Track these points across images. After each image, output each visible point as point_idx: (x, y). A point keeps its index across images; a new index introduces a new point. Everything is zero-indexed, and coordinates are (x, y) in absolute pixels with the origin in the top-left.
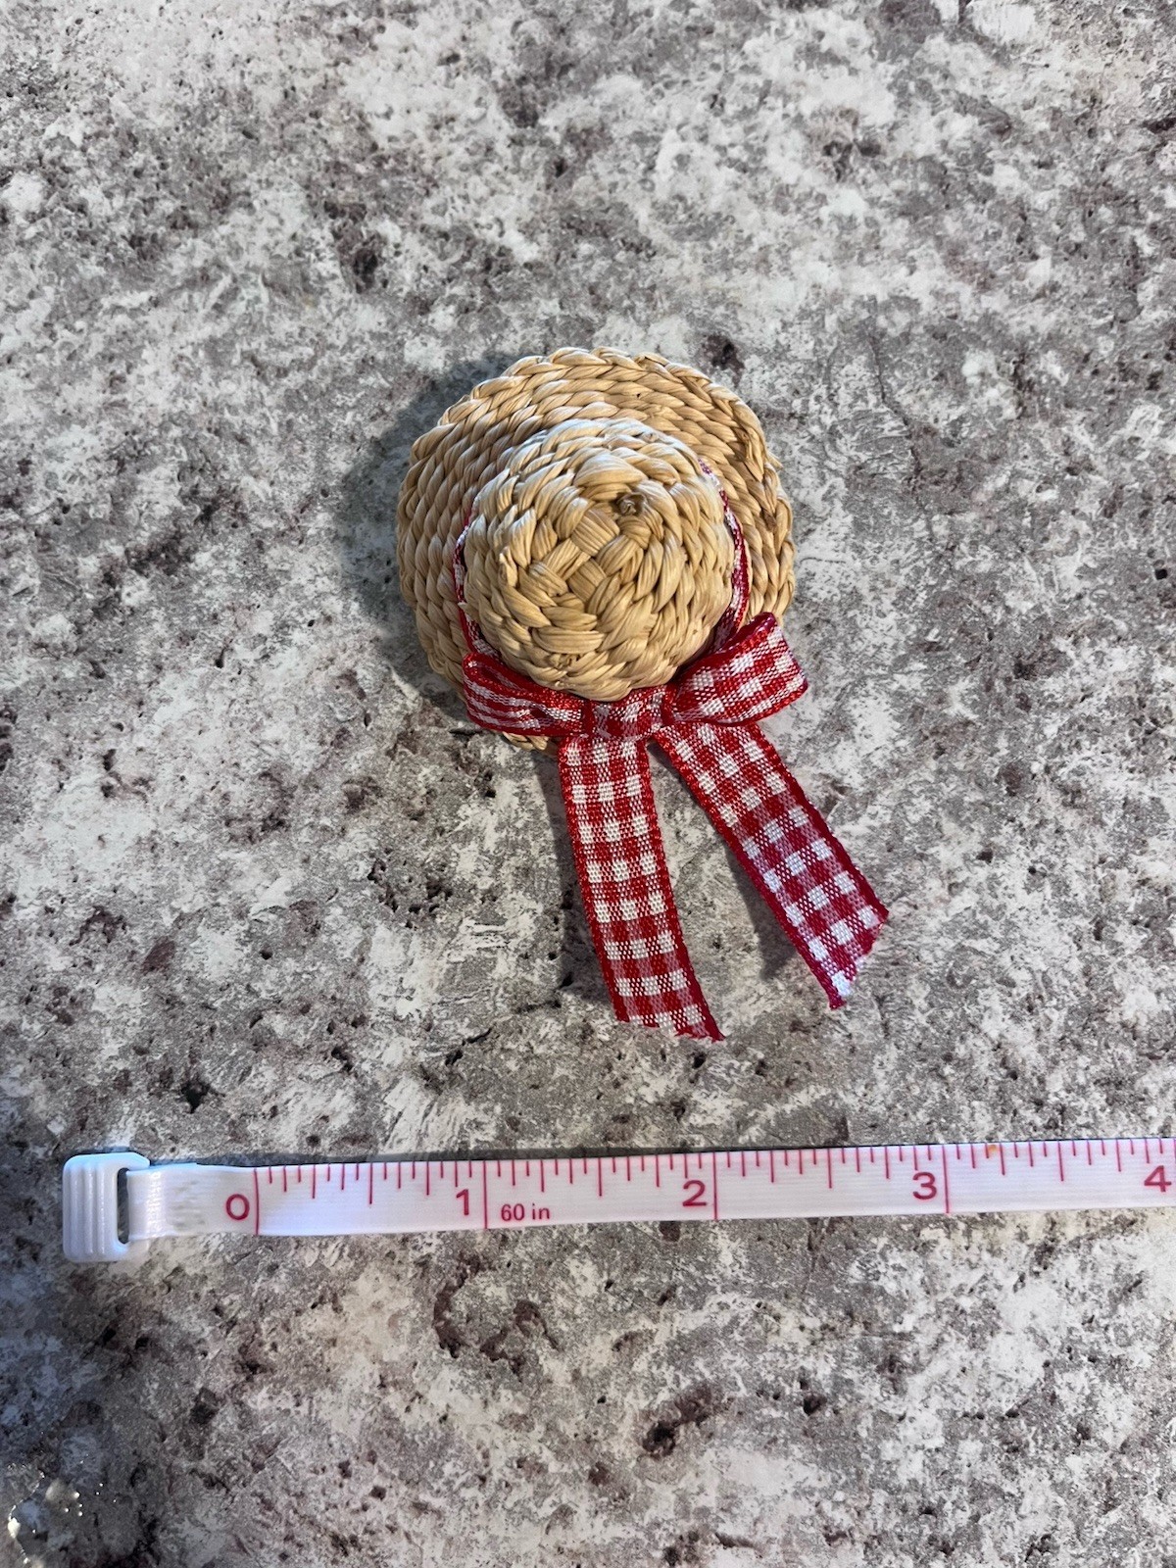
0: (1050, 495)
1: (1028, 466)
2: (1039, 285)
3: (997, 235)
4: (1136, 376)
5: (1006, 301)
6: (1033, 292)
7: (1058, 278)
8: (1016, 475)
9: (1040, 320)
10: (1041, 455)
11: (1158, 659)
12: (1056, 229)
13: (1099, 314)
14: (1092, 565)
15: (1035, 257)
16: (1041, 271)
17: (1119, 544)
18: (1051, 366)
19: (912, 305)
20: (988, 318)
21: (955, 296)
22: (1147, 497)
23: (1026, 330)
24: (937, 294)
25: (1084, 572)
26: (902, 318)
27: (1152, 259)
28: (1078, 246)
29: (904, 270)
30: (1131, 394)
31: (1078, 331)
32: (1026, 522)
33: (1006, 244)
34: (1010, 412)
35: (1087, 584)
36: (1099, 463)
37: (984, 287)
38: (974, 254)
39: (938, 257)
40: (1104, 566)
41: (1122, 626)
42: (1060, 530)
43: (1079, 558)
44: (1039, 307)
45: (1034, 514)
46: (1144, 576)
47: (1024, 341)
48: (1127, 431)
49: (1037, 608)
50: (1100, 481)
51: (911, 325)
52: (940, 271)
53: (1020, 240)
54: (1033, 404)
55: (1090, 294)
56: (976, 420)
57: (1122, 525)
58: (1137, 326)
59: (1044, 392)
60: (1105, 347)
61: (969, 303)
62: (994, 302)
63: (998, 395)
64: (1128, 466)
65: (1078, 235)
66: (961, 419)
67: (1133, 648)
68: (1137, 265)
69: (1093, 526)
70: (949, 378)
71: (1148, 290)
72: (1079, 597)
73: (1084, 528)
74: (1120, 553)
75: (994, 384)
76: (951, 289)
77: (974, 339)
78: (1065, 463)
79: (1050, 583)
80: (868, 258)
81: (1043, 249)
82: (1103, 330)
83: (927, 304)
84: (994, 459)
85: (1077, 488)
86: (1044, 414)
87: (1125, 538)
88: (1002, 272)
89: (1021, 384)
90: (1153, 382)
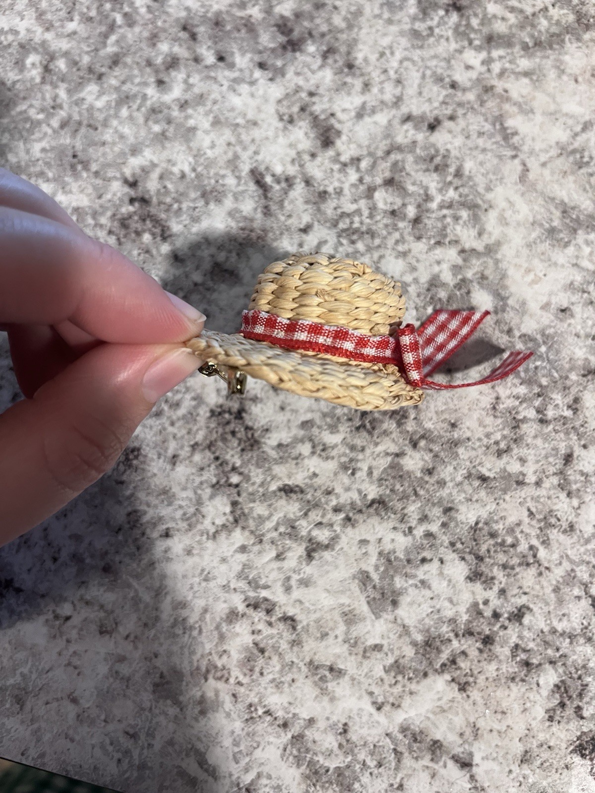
0: (41, 116)
1: (37, 103)
2: (70, 31)
3: (61, 10)
4: (94, 73)
5: (54, 36)
6: (66, 34)
7: (78, 30)
8: (31, 106)
9: (64, 45)
10: (44, 99)
11: (60, 191)
12: (85, 10)
13: (88, 46)
14: (48, 148)
15: (72, 20)
16: (72, 26)
17: (62, 141)
18: (61, 64)
19: (17, 33)
20: (44, 43)
21: (34, 32)
22: (80, 123)
23: (57, 48)
24: (28, 30)
25: (43, 150)
26: (10, 38)
27: (120, 27)
28: (91, 18)
29: (19, 19)
30: (89, 80)
31: (78, 52)
32: (28, 126)
33: (63, 14)
34: (38, 80)
35: (43, 155)
36: (65, 106)
37: (48, 29)
38: (49, 16)
39: (34, 15)
40: (52, 149)
41: (50, 175)
42: (40, 131)
43: (44, 144)
44: (65, 40)
45: (32, 123)
46: (67, 156)
47: (54, 52)
48: (82, 95)
49: (19, 162)
50: (63, 114)
51: (13, 41)
52: (33, 21)
53: (69, 13)
54: (48, 79)
55: (88, 38)
56: (24, 82)
57: (66, 133)
58: (102, 53)
59: (55, 74)
60: (86, 60)
61: (39, 34)
62: (49, 36)
63: (35, 74)
64: (77, 109)
65: (93, 13)
66: (18, 81)
67: (52, 186)
68: (112, 27)
69: (54, 131)
70: (19, 64)
71: (113, 38)
72: (38, 160)
73: (50, 131)
74: (61, 145)
75: (36, 68)
76: (34, 29)
77: (35, 50)
78: (52, 104)
79: (28, 152)
80: (7, 13)
81: (77, 18)
82: (87, 53)
83: (23, 33)
84: (24, 98)
85: (53, 115)
86: (52, 83)
87: (65, 139)
88: (57, 24)
89: (47, 69)
90: (100, 77)
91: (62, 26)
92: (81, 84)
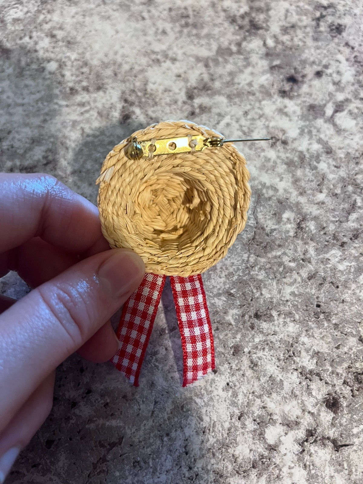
91: (314, 195)
92: (326, 247)
